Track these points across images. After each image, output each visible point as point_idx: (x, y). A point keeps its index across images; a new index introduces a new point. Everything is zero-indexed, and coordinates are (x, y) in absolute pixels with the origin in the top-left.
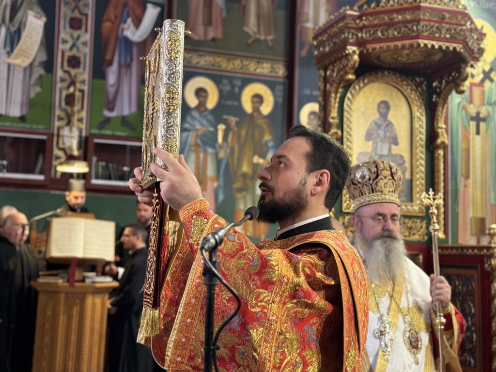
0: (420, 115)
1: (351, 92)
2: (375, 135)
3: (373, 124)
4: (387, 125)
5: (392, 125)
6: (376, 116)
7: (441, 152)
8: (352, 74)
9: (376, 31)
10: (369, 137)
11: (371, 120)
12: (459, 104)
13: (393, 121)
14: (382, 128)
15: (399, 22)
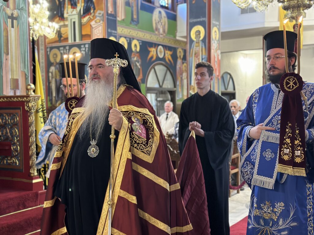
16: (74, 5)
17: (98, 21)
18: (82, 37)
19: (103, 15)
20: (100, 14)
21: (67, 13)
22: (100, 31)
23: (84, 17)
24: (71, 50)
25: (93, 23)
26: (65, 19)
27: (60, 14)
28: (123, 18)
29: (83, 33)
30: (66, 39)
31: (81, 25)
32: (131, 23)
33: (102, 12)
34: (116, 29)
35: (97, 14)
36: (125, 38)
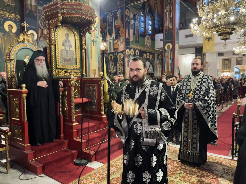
0: (78, 38)
1: (57, 29)
2: (65, 44)
3: (65, 40)
4: (68, 41)
5: (70, 41)
6: (65, 38)
7: (84, 51)
8: (60, 23)
9: (68, 10)
10: (63, 45)
11: (64, 39)
12: (89, 36)
13: (70, 40)
14: (67, 42)
15: (75, 9)
16: (111, 35)
17: (122, 42)
18: (114, 49)
19: (124, 39)
20: (122, 39)
21: (108, 39)
22: (123, 47)
23: (116, 40)
24: (109, 55)
25: (119, 43)
26: (107, 41)
27: (104, 39)
28: (132, 40)
29: (115, 47)
30: (107, 50)
31: (114, 44)
32: (135, 43)
33: (123, 38)
34: (129, 46)
35: (121, 39)
36: (133, 49)
